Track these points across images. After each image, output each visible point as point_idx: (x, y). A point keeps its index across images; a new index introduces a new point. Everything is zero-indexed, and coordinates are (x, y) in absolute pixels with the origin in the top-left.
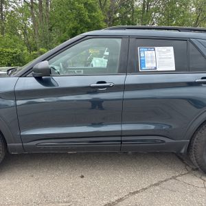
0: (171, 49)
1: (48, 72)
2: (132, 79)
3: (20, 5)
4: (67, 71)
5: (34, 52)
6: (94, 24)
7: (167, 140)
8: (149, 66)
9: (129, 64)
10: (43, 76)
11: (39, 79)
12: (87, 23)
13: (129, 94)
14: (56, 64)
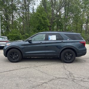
0: (55, 36)
1: (31, 40)
2: (47, 42)
3: (18, 18)
4: (35, 40)
5: (24, 35)
6: (45, 24)
7: (55, 54)
8: (51, 39)
9: (47, 39)
10: (30, 41)
11: (29, 42)
12: (43, 24)
13: (47, 45)
14: (33, 39)
